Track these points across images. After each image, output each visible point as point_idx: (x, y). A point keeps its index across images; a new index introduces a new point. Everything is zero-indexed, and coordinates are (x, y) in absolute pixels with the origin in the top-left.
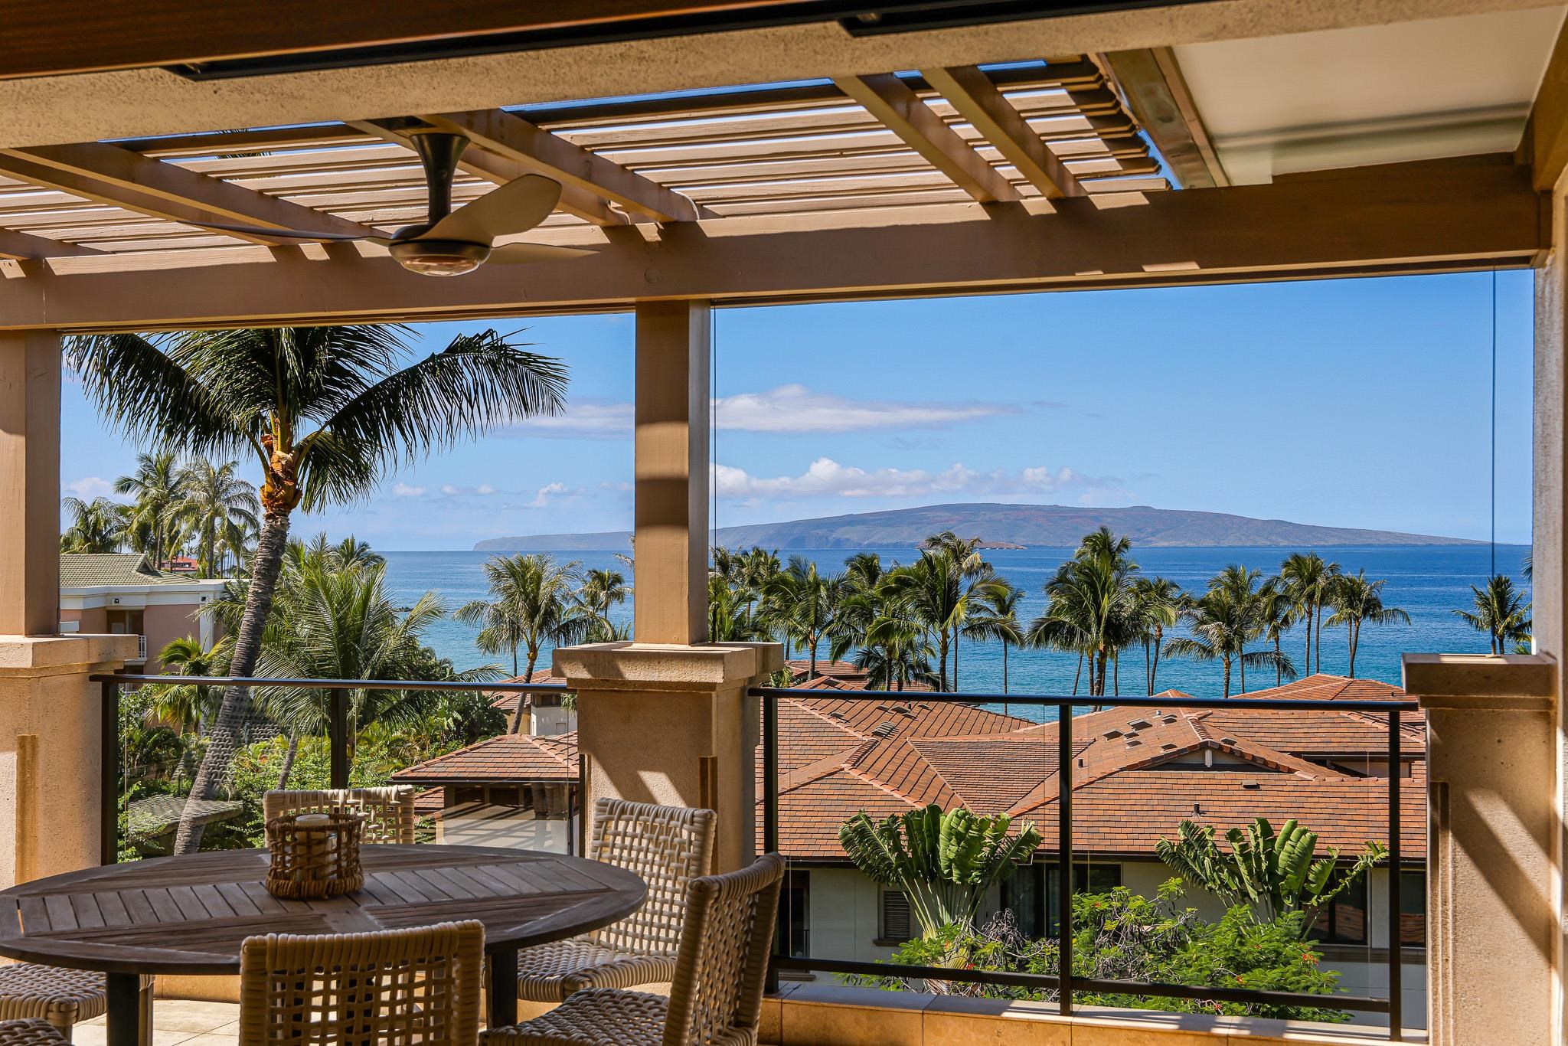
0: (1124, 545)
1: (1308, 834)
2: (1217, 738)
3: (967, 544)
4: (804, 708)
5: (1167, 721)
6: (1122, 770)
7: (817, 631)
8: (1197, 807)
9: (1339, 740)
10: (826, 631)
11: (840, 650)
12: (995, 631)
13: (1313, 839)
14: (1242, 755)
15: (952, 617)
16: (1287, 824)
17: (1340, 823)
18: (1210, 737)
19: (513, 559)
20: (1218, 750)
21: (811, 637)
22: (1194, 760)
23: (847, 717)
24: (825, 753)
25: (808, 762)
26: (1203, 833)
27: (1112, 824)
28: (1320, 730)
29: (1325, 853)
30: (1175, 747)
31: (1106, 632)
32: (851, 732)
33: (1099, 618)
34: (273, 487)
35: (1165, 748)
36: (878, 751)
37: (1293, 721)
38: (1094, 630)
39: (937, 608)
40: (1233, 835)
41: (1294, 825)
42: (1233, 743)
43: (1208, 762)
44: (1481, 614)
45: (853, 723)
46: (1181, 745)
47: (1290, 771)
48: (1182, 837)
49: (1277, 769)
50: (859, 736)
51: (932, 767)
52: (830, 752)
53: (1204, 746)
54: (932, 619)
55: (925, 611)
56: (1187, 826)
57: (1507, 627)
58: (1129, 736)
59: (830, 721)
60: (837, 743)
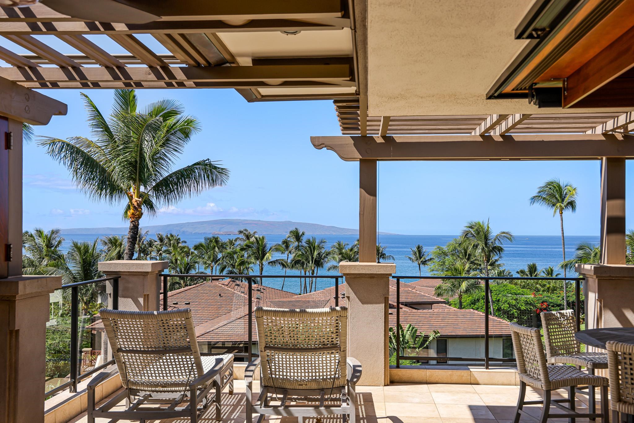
1: (414, 329)
7: (213, 263)
9: (411, 298)
10: (217, 263)
11: (222, 270)
12: (279, 263)
13: (416, 330)
15: (265, 258)
16: (408, 325)
17: (420, 324)
19: (111, 237)
21: (211, 265)
23: (245, 293)
24: (242, 305)
25: (236, 308)
28: (404, 295)
29: (420, 334)
31: (315, 264)
34: (134, 211)
38: (311, 262)
39: (260, 255)
40: (391, 329)
41: (410, 326)
44: (413, 257)
47: (401, 308)
54: (258, 259)
55: (255, 256)
57: (421, 262)
58: (343, 298)
59: (241, 294)
60: (245, 302)
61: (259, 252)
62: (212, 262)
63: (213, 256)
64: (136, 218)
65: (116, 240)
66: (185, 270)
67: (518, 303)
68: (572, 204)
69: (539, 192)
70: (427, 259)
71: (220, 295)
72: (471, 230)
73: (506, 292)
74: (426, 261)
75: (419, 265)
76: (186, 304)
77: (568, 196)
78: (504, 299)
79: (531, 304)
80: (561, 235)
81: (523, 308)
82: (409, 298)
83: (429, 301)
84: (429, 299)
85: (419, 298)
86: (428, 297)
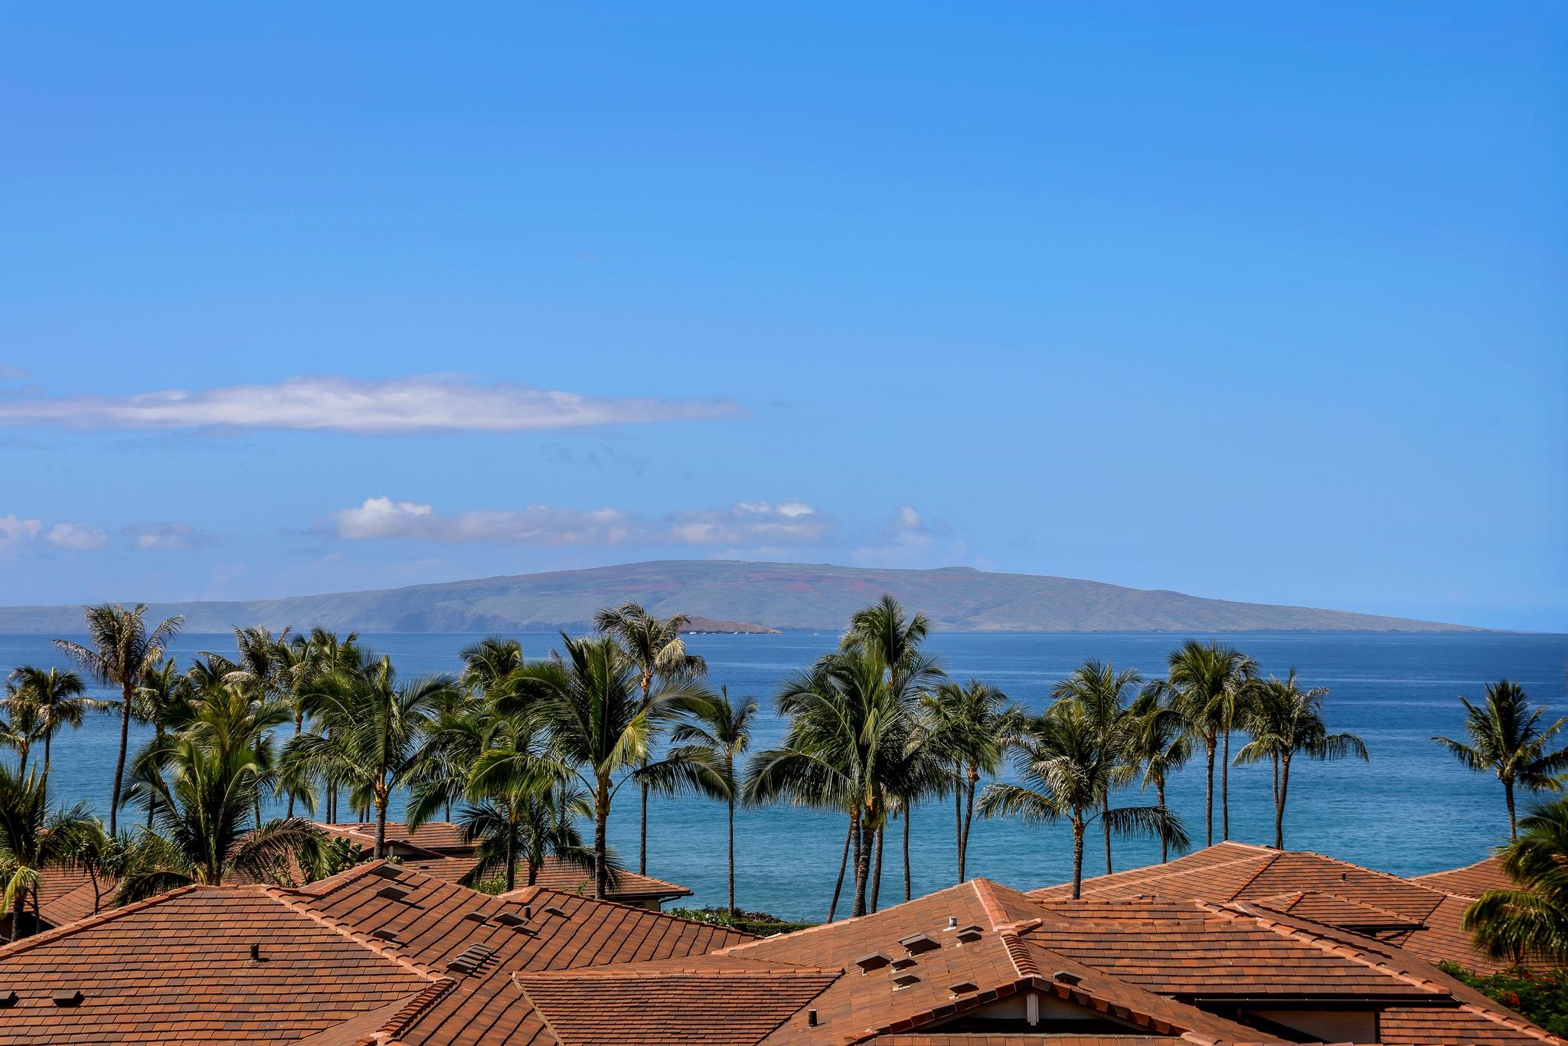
0: (919, 628)
2: (1048, 973)
3: (663, 626)
4: (324, 923)
5: (965, 939)
6: (883, 1032)
7: (389, 775)
9: (1256, 971)
10: (406, 777)
11: (426, 809)
12: (691, 775)
14: (1091, 1003)
15: (617, 749)
18: (1035, 970)
20: (1048, 993)
21: (378, 786)
22: (1008, 1012)
23: (405, 937)
24: (356, 1006)
25: (322, 1025)
28: (1225, 954)
30: (974, 988)
31: (875, 779)
32: (406, 965)
33: (863, 750)
35: (958, 990)
36: (451, 1003)
37: (1179, 938)
38: (856, 773)
39: (591, 736)
42: (1074, 981)
43: (1033, 1015)
44: (1475, 742)
45: (413, 949)
46: (987, 984)
47: (1175, 1032)
49: (1152, 1028)
50: (421, 972)
51: (550, 1029)
53: (1024, 988)
54: (583, 756)
55: (570, 741)
57: (1518, 766)
58: (899, 966)
59: (370, 946)
60: (379, 988)
61: (586, 723)
62: (382, 769)
70: (1546, 754)
71: (255, 952)
74: (1542, 764)
75: (1508, 782)
76: (61, 1003)
82: (1246, 971)
83: (1356, 990)
84: (1361, 980)
85: (1303, 971)
86: (1354, 971)
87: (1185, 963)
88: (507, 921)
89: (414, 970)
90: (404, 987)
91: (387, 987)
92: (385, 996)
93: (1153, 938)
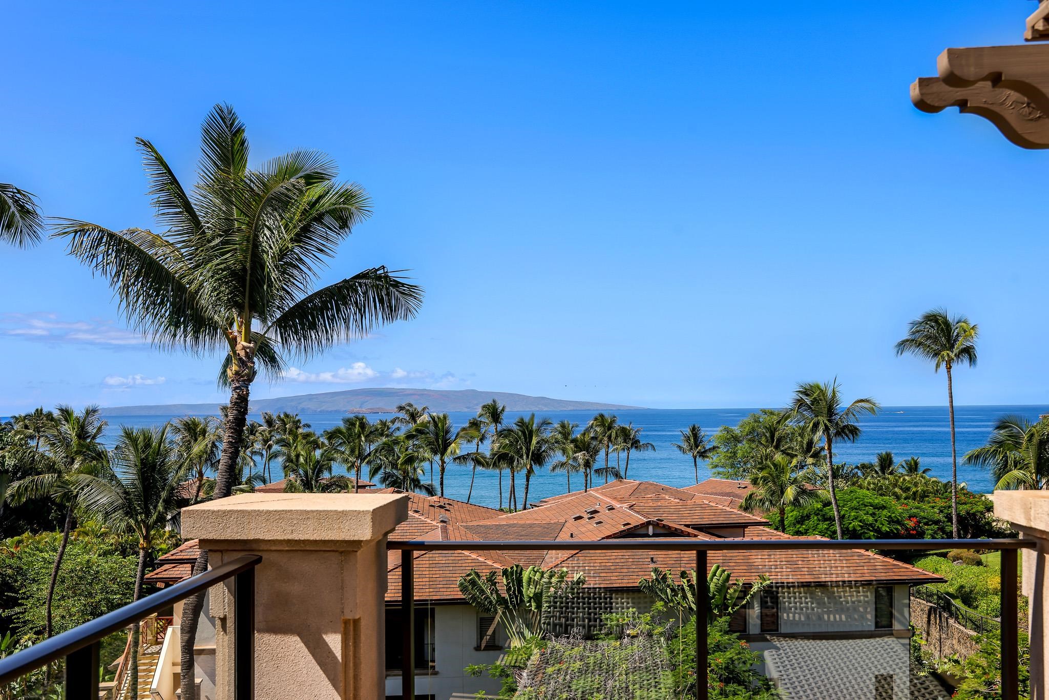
1: (726, 573)
2: (654, 519)
5: (609, 510)
6: (603, 538)
7: (360, 461)
8: (652, 559)
9: (708, 517)
10: (366, 460)
11: (375, 472)
13: (729, 576)
14: (670, 528)
15: (449, 451)
17: (730, 564)
18: (651, 518)
20: (656, 525)
21: (356, 464)
22: (643, 531)
23: (421, 512)
26: (665, 574)
27: (607, 571)
28: (696, 511)
29: (735, 582)
30: (630, 524)
31: (532, 459)
32: (429, 521)
34: (240, 367)
35: (624, 525)
36: (450, 532)
37: (680, 507)
39: (439, 446)
40: (683, 575)
41: (718, 568)
42: (663, 521)
43: (651, 532)
44: (685, 445)
45: (426, 516)
46: (634, 522)
47: (695, 536)
48: (655, 577)
50: (434, 523)
52: (419, 534)
53: (649, 523)
54: (435, 453)
55: (432, 448)
56: (656, 570)
57: (698, 452)
58: (590, 518)
59: (414, 515)
60: (422, 528)
61: (438, 441)
62: (357, 458)
63: (359, 448)
64: (243, 381)
65: (195, 425)
66: (313, 473)
67: (876, 521)
68: (968, 353)
69: (913, 333)
70: (707, 447)
72: (804, 397)
73: (855, 502)
74: (705, 451)
75: (695, 458)
77: (961, 339)
78: (853, 514)
79: (898, 522)
80: (948, 404)
81: (885, 528)
82: (705, 517)
83: (740, 521)
84: (740, 518)
85: (722, 516)
86: (738, 516)
87: (684, 515)
88: (441, 507)
89: (431, 522)
90: (430, 528)
91: (425, 528)
92: (424, 531)
93: (672, 507)
